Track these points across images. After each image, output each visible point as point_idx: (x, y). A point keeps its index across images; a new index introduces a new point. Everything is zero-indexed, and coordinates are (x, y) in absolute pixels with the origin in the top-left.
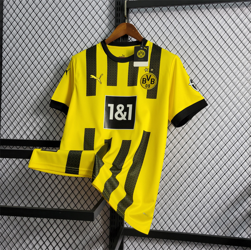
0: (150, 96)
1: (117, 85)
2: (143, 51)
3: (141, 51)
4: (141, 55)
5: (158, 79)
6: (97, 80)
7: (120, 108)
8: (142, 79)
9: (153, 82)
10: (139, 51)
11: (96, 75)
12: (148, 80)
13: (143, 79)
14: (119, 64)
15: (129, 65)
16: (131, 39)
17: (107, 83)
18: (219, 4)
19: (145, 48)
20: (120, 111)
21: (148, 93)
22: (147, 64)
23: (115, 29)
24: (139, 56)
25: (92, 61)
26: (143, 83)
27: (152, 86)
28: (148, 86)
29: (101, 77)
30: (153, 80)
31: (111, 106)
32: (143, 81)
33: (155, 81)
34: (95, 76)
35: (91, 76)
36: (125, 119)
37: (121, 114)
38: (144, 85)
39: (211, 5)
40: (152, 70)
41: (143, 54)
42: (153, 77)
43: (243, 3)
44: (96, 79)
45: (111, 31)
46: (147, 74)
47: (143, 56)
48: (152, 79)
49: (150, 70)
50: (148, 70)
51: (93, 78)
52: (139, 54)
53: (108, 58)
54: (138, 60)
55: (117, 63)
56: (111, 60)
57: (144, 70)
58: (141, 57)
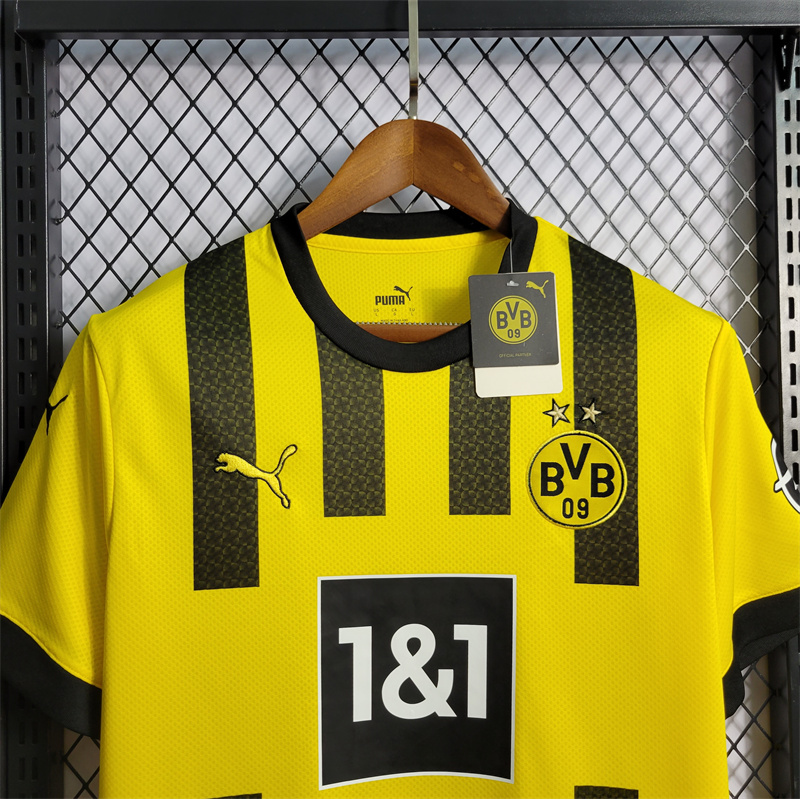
0: (595, 567)
1: (383, 507)
2: (525, 305)
3: (512, 301)
4: (514, 324)
5: (635, 465)
6: (261, 485)
7: (414, 645)
8: (537, 470)
9: (602, 487)
10: (501, 306)
11: (254, 450)
12: (576, 474)
13: (545, 466)
14: (391, 380)
15: (453, 389)
17: (327, 500)
18: (547, 40)
19: (531, 284)
20: (410, 666)
21: (578, 550)
22: (555, 381)
24: (502, 335)
25: (225, 362)
26: (545, 492)
27: (602, 510)
28: (576, 510)
29: (282, 462)
30: (603, 473)
31: (358, 638)
32: (545, 479)
33: (616, 481)
34: (251, 459)
35: (223, 457)
36: (448, 712)
37: (422, 682)
38: (553, 504)
39: (506, 41)
40: (591, 413)
41: (525, 321)
42: (601, 453)
43: (666, 38)
44: (255, 479)
46: (564, 440)
47: (526, 333)
48: (595, 468)
49: (579, 411)
50: (570, 414)
51: (237, 475)
52: (502, 321)
53: (320, 343)
54: (501, 356)
55: (381, 376)
56: (344, 357)
57: (546, 413)
58: (514, 339)
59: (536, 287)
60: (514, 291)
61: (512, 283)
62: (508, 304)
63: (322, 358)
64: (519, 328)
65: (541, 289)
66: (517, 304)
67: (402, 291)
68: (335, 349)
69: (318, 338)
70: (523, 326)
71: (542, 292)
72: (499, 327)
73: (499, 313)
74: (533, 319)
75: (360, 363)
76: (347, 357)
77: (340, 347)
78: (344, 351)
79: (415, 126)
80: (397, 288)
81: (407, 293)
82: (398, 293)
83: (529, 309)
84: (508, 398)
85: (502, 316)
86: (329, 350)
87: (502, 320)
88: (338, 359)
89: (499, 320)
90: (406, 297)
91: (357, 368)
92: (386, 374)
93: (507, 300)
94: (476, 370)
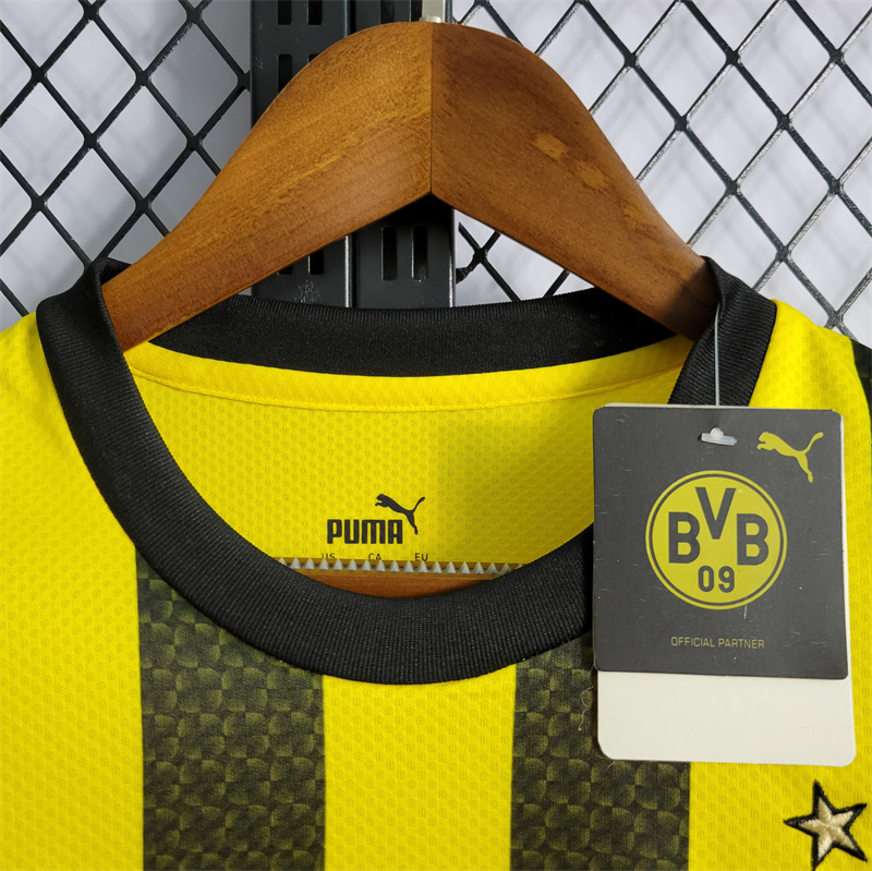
2: (750, 499)
3: (716, 486)
4: (718, 551)
10: (681, 497)
15: (524, 734)
16: (480, 256)
23: (256, 115)
24: (681, 579)
41: (749, 544)
45: (194, 144)
47: (752, 581)
52: (684, 542)
53: (147, 602)
54: (677, 641)
55: (319, 694)
56: (213, 641)
57: (795, 823)
58: (716, 596)
59: (785, 449)
60: (720, 459)
61: (716, 436)
62: (702, 493)
63: (150, 645)
64: (733, 564)
65: (802, 457)
66: (729, 494)
67: (396, 508)
68: (188, 618)
69: (143, 587)
70: (743, 559)
71: (804, 463)
72: (675, 557)
73: (675, 518)
74: (773, 539)
75: (260, 657)
76: (223, 638)
77: (203, 611)
78: (217, 622)
79: (437, 41)
80: (385, 501)
81: (410, 515)
82: (388, 514)
83: (764, 511)
84: (683, 768)
85: (684, 528)
86: (172, 623)
87: (683, 538)
88: (197, 646)
89: (675, 539)
90: (406, 526)
91: (251, 671)
92: (333, 688)
93: (700, 483)
94: (602, 676)
